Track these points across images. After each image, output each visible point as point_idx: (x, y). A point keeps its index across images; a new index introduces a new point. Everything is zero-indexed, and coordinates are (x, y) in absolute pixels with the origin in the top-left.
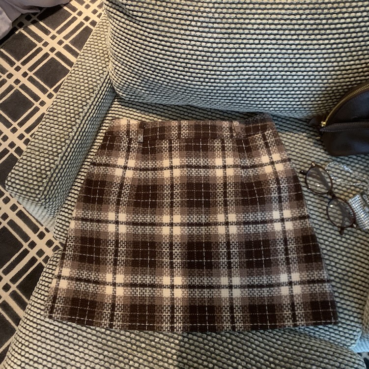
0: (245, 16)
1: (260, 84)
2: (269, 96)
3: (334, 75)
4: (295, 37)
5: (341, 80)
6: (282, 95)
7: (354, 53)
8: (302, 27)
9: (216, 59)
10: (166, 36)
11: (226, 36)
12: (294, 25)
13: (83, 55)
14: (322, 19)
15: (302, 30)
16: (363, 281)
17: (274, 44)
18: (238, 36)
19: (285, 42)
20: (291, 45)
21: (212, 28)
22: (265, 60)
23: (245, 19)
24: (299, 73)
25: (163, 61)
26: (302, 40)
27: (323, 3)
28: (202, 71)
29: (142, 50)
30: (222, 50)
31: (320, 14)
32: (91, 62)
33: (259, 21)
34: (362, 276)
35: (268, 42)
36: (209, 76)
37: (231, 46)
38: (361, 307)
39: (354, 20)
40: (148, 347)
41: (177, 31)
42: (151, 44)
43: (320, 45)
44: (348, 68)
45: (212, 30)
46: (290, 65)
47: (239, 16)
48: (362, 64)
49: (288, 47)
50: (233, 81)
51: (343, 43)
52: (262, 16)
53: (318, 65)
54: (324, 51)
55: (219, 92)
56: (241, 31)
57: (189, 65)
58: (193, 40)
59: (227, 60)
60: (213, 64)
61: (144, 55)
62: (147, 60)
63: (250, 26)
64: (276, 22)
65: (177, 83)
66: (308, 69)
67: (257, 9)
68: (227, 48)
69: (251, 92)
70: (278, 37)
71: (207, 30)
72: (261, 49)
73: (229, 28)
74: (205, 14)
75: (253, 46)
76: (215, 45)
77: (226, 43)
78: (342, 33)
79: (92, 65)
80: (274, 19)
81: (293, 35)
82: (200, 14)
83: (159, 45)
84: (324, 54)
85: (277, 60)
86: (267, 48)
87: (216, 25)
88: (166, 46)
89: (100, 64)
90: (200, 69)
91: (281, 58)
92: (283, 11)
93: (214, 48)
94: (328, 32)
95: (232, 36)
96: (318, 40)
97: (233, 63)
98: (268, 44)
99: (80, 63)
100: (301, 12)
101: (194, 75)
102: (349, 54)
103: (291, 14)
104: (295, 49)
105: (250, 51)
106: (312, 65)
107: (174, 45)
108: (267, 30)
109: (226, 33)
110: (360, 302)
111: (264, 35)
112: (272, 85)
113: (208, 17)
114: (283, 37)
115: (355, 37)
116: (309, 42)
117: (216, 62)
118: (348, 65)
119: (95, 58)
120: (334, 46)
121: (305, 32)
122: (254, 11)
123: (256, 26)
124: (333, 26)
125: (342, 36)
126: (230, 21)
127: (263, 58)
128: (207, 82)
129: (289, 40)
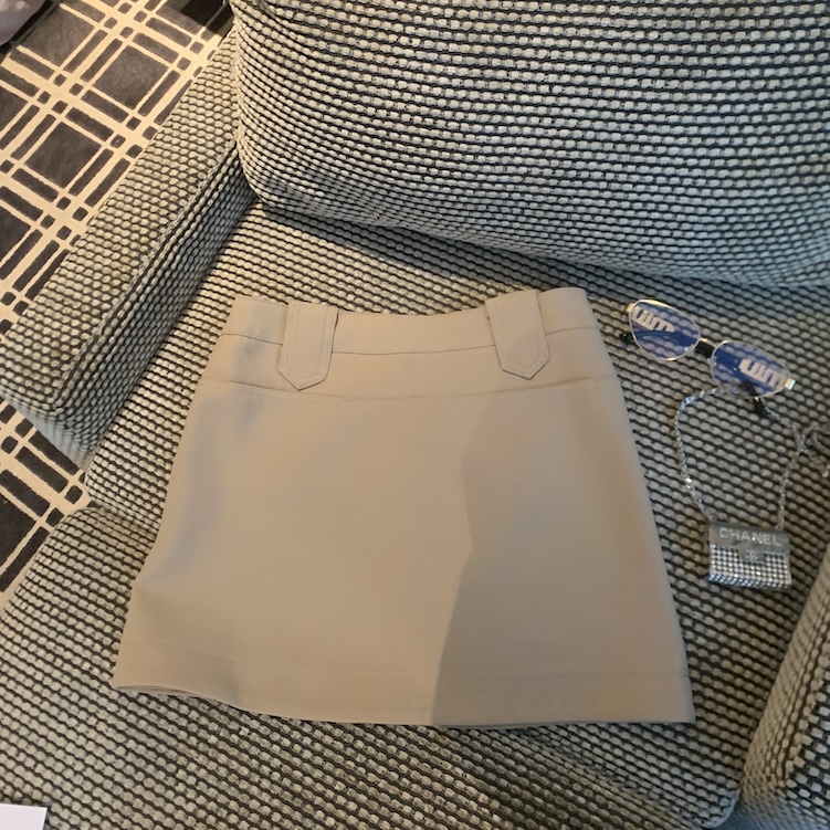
0: (518, 29)
1: (553, 187)
2: (575, 217)
3: (727, 178)
4: (632, 82)
5: (746, 193)
6: (605, 217)
7: (776, 129)
8: (650, 59)
9: (453, 125)
10: (344, 67)
11: (476, 72)
12: (630, 53)
13: (187, 102)
14: (695, 44)
15: (650, 67)
16: (756, 673)
17: (583, 97)
18: (502, 74)
19: (610, 93)
20: (623, 100)
21: (446, 52)
22: (564, 133)
23: (518, 36)
24: (644, 169)
25: (339, 122)
26: (649, 89)
27: (700, 5)
28: (422, 151)
29: (293, 95)
30: (466, 105)
31: (691, 31)
32: (201, 118)
33: (550, 42)
34: (755, 660)
35: (571, 90)
36: (439, 163)
37: (487, 96)
38: (744, 731)
39: (775, 48)
40: (222, 745)
41: (369, 56)
42: (312, 83)
43: (691, 104)
44: (760, 162)
45: (445, 58)
46: (621, 147)
47: (506, 28)
48: (795, 156)
49: (616, 104)
50: (493, 178)
51: (747, 103)
52: (557, 31)
53: (688, 151)
54: (701, 119)
55: (463, 199)
56: (509, 63)
57: (394, 136)
58: (403, 79)
59: (477, 128)
60: (446, 135)
61: (298, 107)
62: (304, 118)
63: (529, 53)
64: (589, 45)
65: (369, 174)
66: (665, 160)
67: (546, 14)
68: (478, 100)
69: (534, 205)
70: (593, 80)
71: (433, 56)
72: (554, 106)
73: (482, 55)
74: (429, 21)
75: (537, 99)
76: (450, 93)
77: (474, 89)
78: (745, 78)
79: (201, 125)
80: (584, 39)
81: (627, 78)
82: (418, 19)
83: (329, 85)
84: (701, 126)
85: (590, 135)
86: (568, 106)
87: (453, 47)
88: (343, 89)
89: (219, 124)
90: (418, 146)
91: (601, 130)
92: (606, 21)
93: (449, 99)
94: (711, 73)
95: (488, 73)
96: (687, 92)
97: (490, 135)
98: (571, 97)
99: (178, 118)
100: (647, 23)
101: (405, 157)
102: (762, 130)
103: (625, 29)
104: (633, 111)
105: (529, 109)
106: (674, 150)
107: (360, 87)
108: (568, 62)
109: (475, 66)
110: (743, 719)
111: (560, 73)
112: (582, 193)
113: (435, 28)
114: (605, 81)
115: (777, 89)
116: (665, 96)
117: (453, 131)
118: (760, 157)
119: (212, 109)
120: (726, 108)
121: (655, 72)
122: (539, 18)
123: (542, 54)
124: (722, 61)
125: (745, 85)
126: (485, 38)
127: (559, 129)
128: (435, 177)
129: (619, 88)
